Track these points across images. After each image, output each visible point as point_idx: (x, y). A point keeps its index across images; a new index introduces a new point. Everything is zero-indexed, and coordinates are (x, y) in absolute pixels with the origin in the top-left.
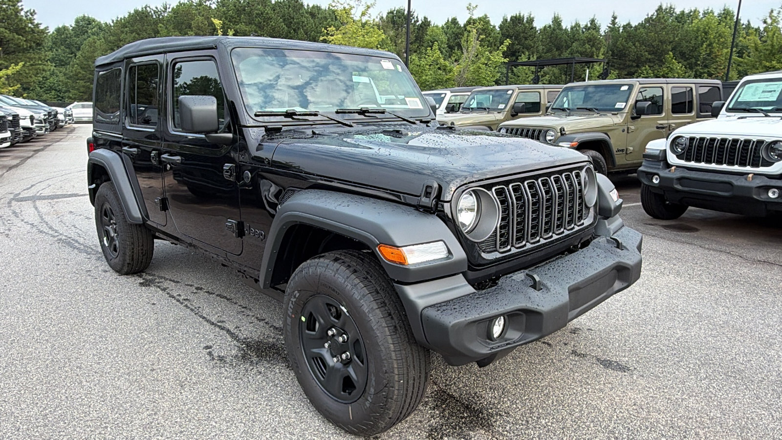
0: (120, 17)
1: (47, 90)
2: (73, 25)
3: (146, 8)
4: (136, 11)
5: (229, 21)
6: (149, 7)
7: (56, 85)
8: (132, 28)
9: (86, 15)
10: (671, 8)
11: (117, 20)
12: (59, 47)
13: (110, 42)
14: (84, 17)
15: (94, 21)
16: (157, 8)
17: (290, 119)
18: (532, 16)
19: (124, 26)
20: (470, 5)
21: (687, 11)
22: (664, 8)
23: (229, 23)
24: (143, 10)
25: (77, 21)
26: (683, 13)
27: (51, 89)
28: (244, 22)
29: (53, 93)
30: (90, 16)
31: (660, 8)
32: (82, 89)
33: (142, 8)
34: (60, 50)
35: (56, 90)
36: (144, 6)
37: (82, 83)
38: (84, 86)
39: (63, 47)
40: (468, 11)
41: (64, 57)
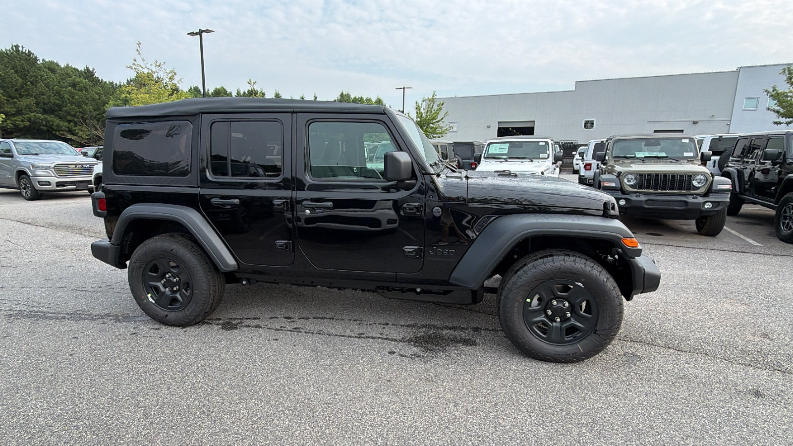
10: (348, 94)
18: (263, 91)
20: (250, 81)
21: (357, 98)
22: (344, 94)
26: (355, 98)
31: (342, 93)
40: (249, 85)
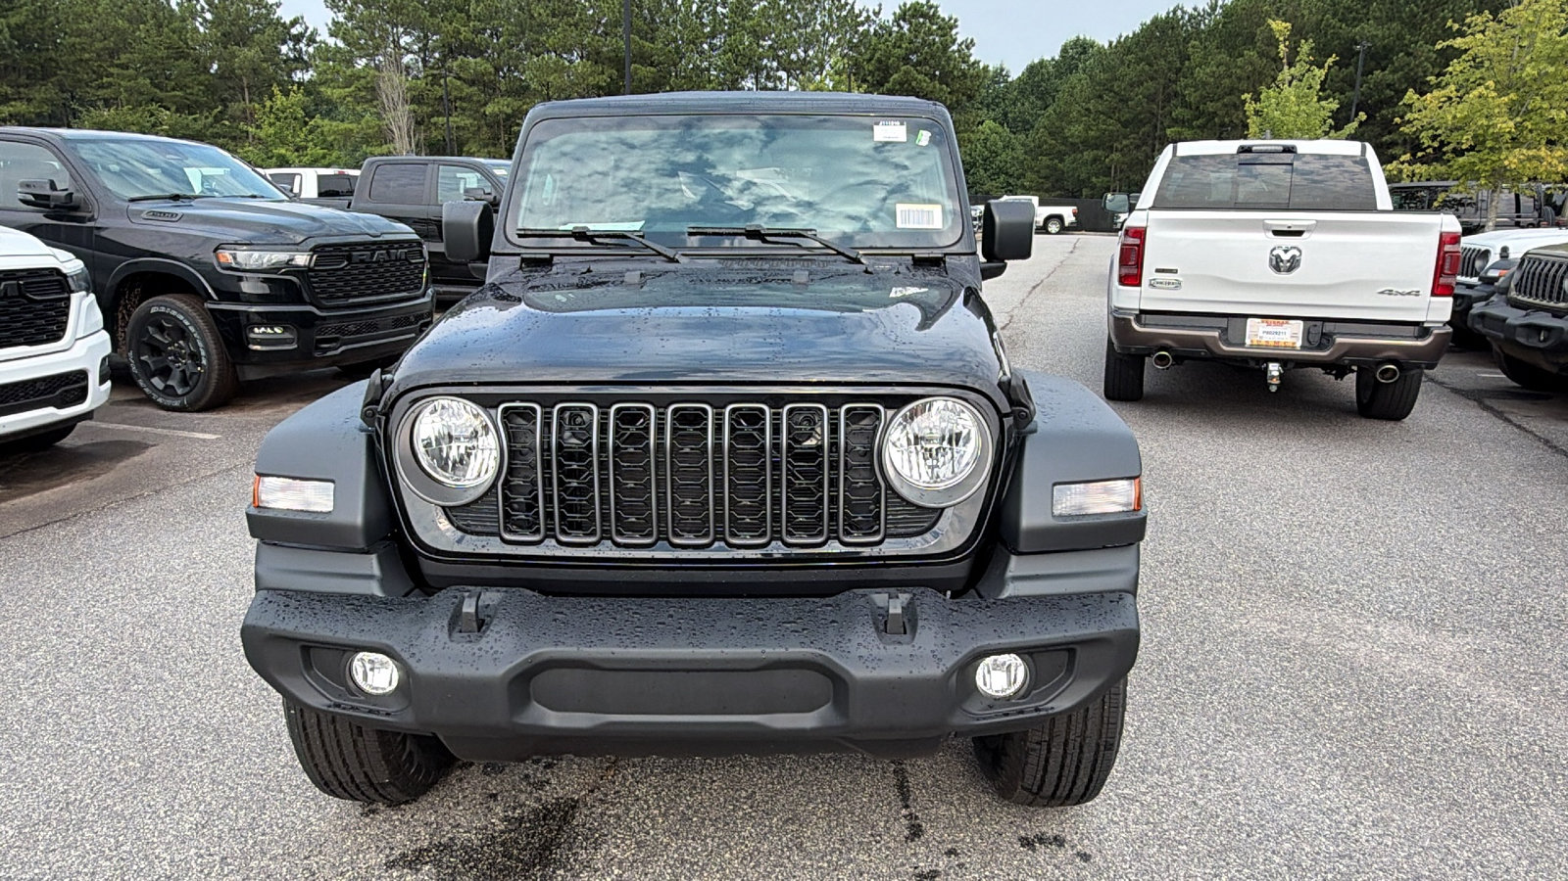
0: (1124, 35)
1: (994, 174)
2: (1057, 58)
3: (1175, 12)
4: (1155, 21)
5: (1340, 21)
6: (1182, 9)
7: (1009, 165)
8: (1140, 54)
9: (1082, 37)
11: (1119, 42)
12: (1027, 99)
13: (1099, 84)
14: (1078, 39)
15: (1092, 45)
16: (1195, 9)
17: (588, 244)
19: (1129, 51)
23: (1338, 24)
24: (1167, 17)
25: (1064, 50)
27: (1001, 171)
28: (1375, 18)
29: (1002, 179)
30: (1088, 38)
32: (1044, 172)
33: (1168, 13)
34: (1027, 104)
35: (1006, 174)
36: (1172, 9)
37: (1045, 160)
38: (1048, 167)
39: (1032, 98)
41: (1032, 115)
